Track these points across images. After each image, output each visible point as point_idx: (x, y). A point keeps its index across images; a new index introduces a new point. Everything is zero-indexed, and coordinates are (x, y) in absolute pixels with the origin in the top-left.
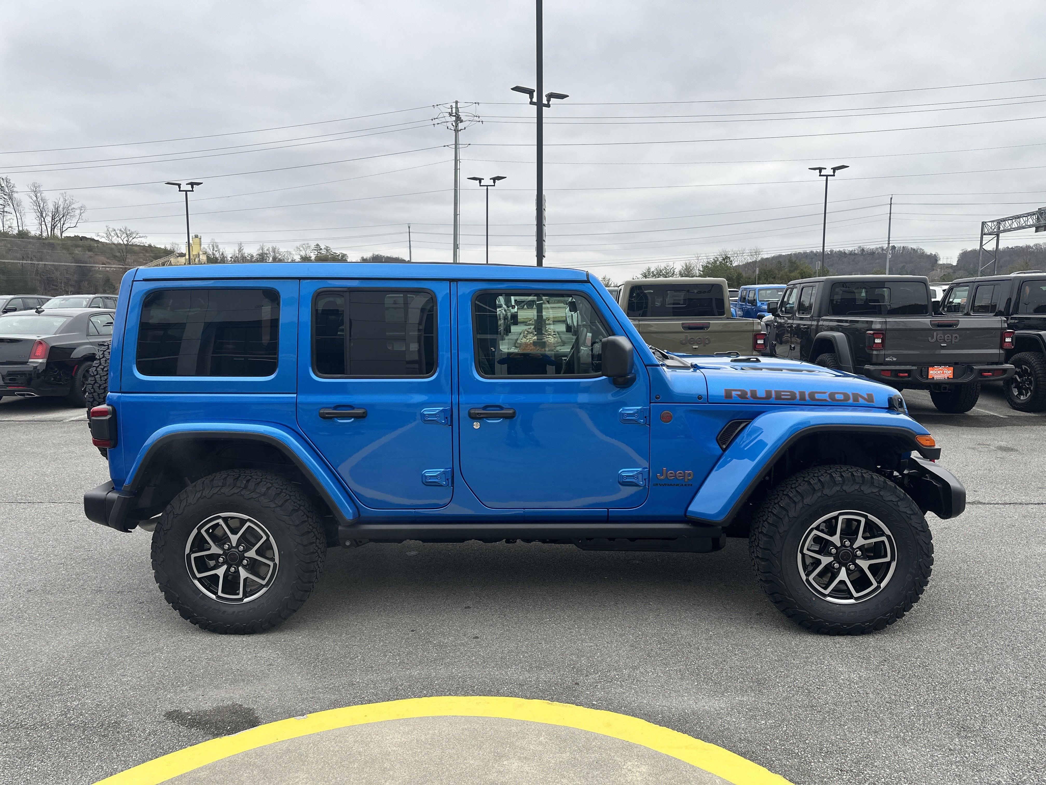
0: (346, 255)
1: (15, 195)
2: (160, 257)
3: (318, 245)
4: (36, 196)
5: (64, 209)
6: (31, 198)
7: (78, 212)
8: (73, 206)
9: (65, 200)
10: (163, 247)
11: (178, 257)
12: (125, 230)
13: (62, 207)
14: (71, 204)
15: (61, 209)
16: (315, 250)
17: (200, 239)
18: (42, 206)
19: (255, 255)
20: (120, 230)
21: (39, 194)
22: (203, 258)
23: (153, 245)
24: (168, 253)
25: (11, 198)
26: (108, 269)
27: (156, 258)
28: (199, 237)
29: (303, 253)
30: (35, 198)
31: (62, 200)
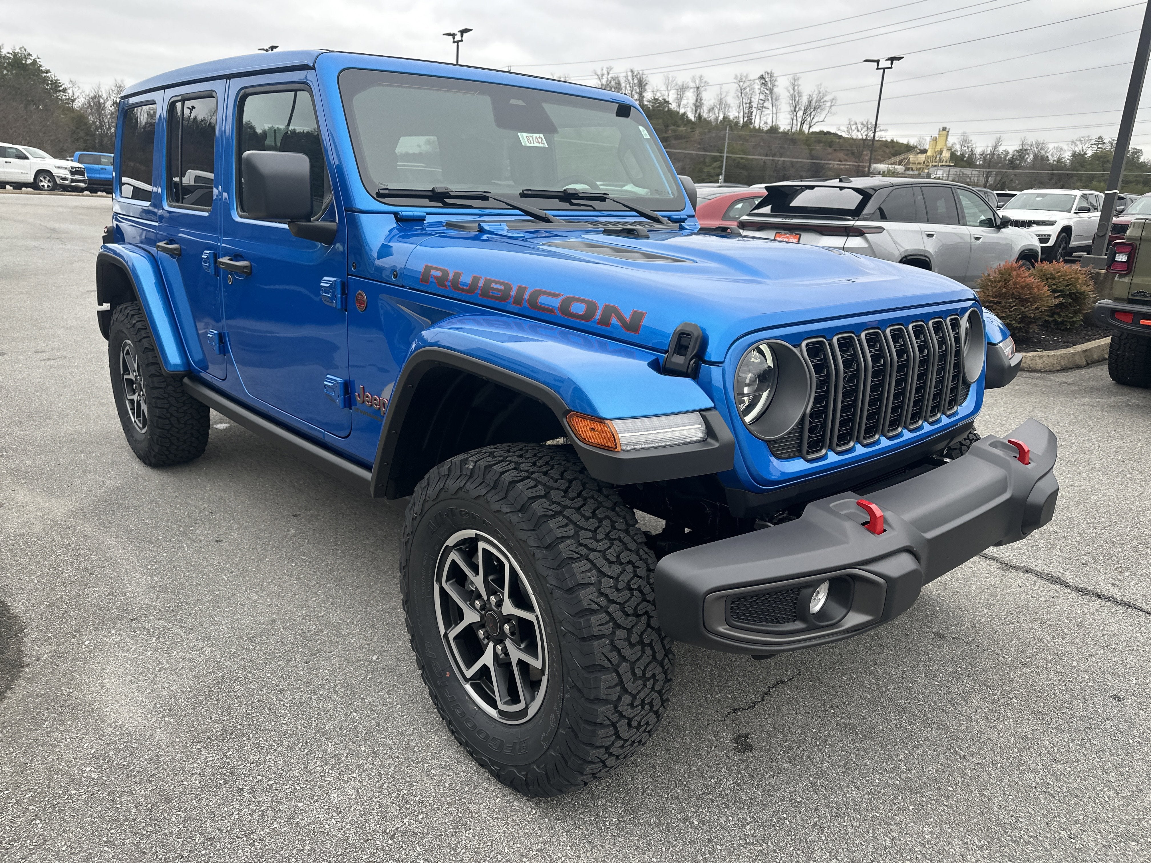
0: (1141, 151)
1: (776, 90)
2: (899, 154)
3: (1100, 138)
4: (794, 90)
5: (816, 102)
6: (789, 91)
7: (828, 104)
8: (825, 99)
9: (820, 93)
10: (905, 142)
11: (918, 153)
12: (867, 123)
13: (814, 100)
14: (824, 96)
15: (813, 102)
16: (1095, 144)
17: (948, 132)
18: (797, 99)
19: (1011, 152)
20: (862, 124)
21: (796, 88)
22: (946, 155)
23: (895, 140)
24: (909, 148)
25: (771, 93)
26: (842, 167)
27: (895, 154)
28: (947, 130)
29: (1077, 150)
30: (792, 92)
31: (816, 92)
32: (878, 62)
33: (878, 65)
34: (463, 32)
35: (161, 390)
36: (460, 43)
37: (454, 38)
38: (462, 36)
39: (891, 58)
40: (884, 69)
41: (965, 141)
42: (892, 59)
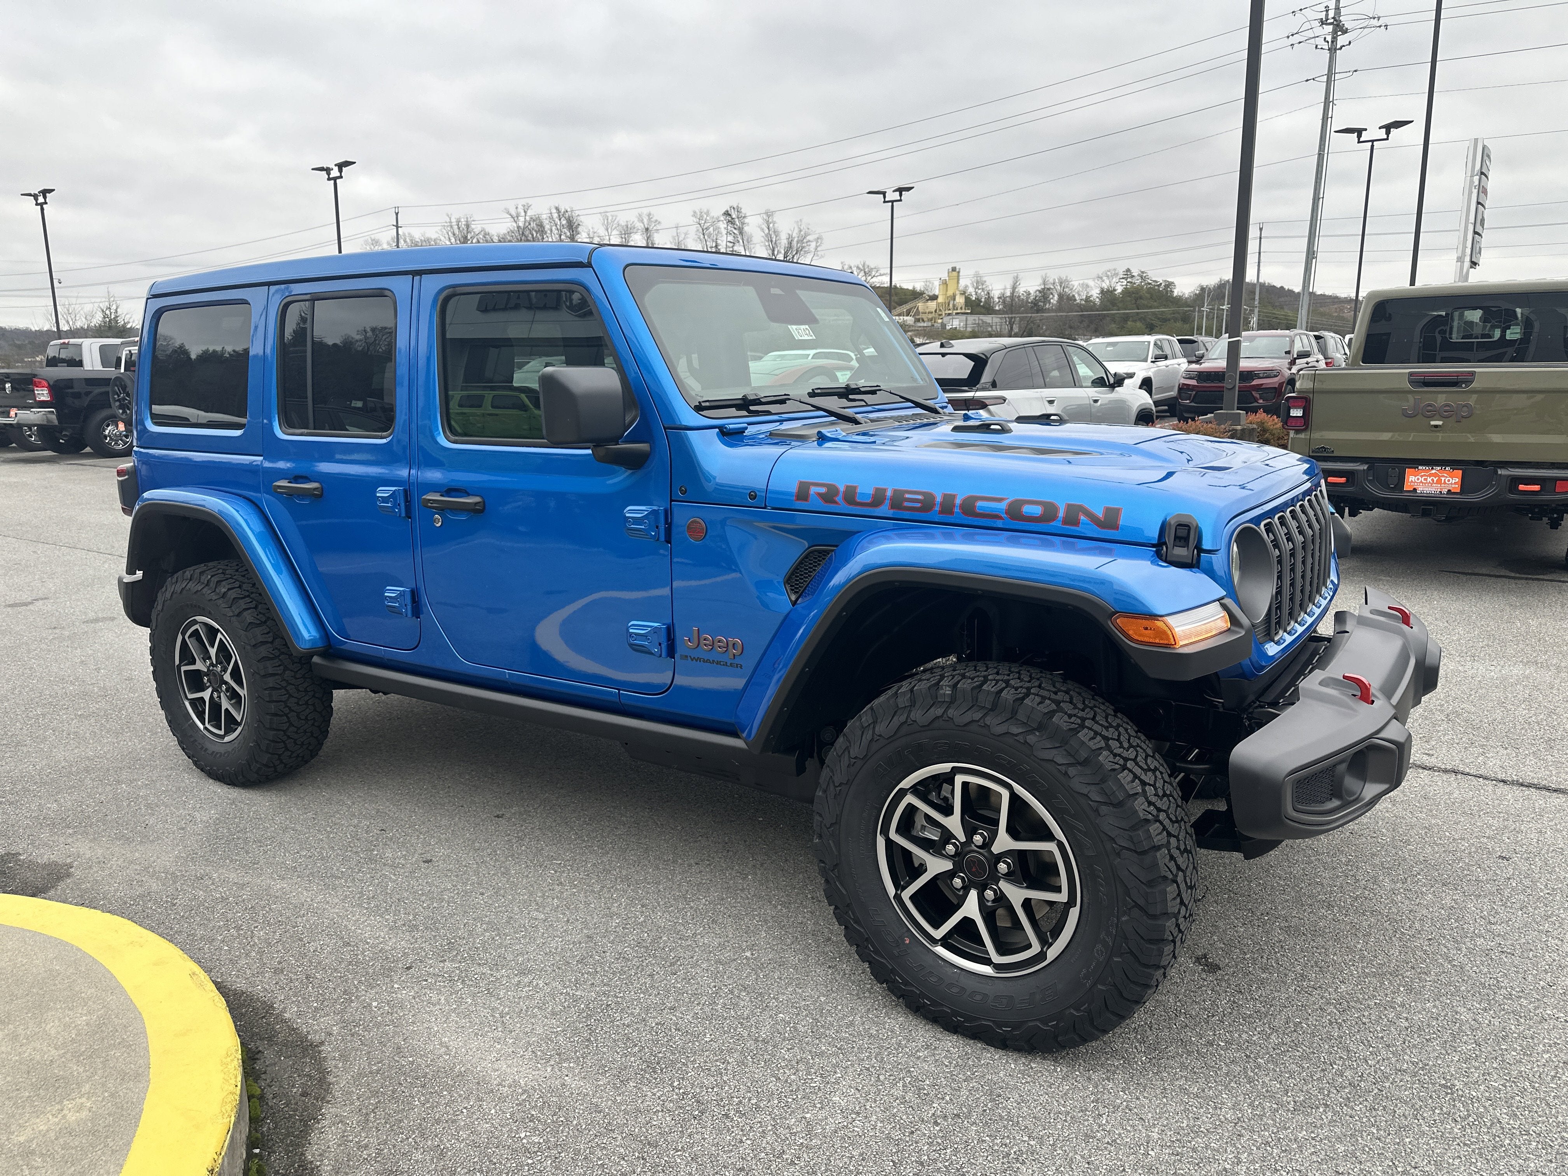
0: (1173, 283)
1: (746, 229)
2: (906, 302)
3: (1128, 270)
4: (769, 228)
5: (798, 242)
6: (763, 230)
7: (813, 245)
8: (808, 238)
9: (801, 231)
10: (911, 288)
11: (928, 300)
12: (864, 266)
13: (796, 239)
14: (806, 235)
15: (794, 243)
16: (1123, 278)
17: (959, 272)
18: (774, 240)
19: (1032, 292)
20: (858, 268)
21: (771, 225)
22: (960, 300)
23: (898, 286)
24: (916, 295)
25: (741, 233)
26: (840, 322)
27: (901, 303)
28: (957, 270)
29: (1105, 285)
30: (767, 231)
31: (796, 231)
32: (884, 194)
33: (885, 197)
34: (341, 166)
35: (277, 677)
36: (338, 181)
37: (329, 174)
38: (340, 171)
39: (900, 188)
40: (892, 202)
41: (979, 283)
42: (901, 190)
